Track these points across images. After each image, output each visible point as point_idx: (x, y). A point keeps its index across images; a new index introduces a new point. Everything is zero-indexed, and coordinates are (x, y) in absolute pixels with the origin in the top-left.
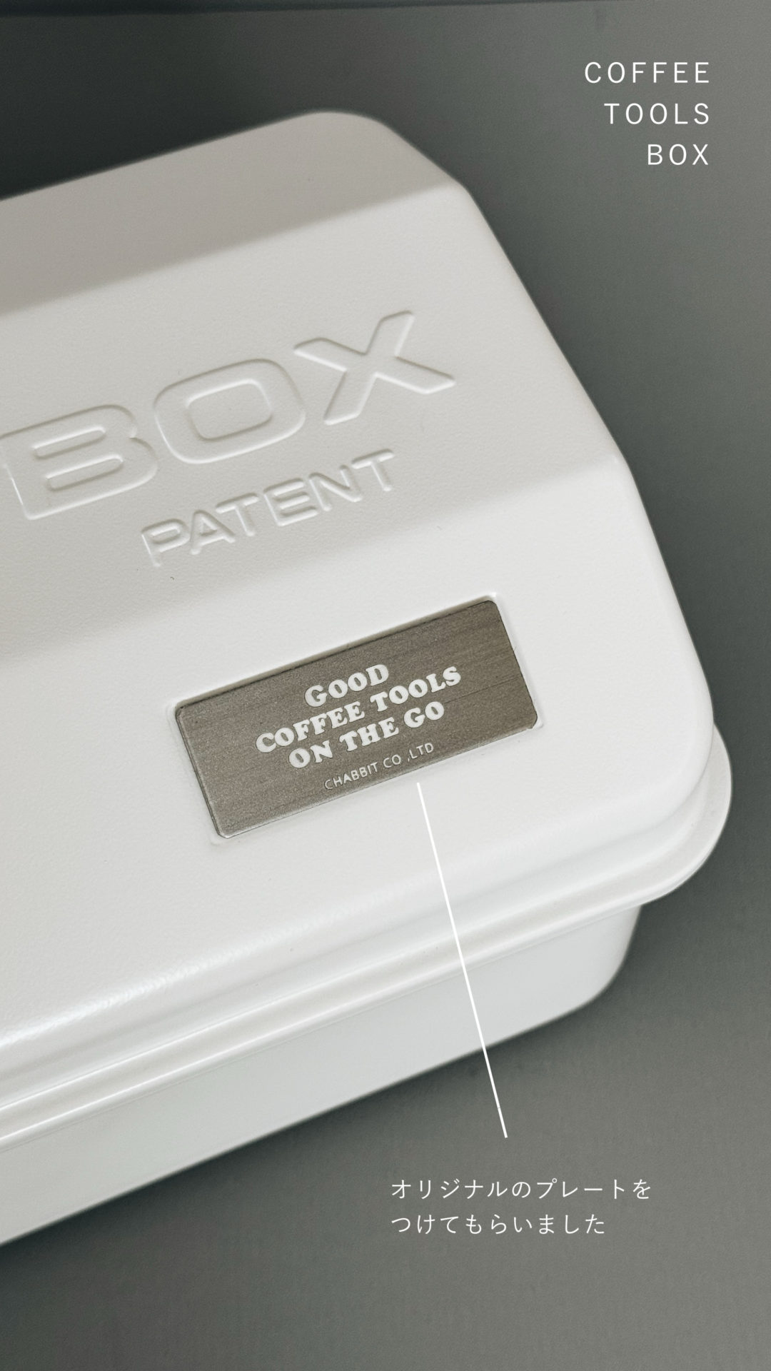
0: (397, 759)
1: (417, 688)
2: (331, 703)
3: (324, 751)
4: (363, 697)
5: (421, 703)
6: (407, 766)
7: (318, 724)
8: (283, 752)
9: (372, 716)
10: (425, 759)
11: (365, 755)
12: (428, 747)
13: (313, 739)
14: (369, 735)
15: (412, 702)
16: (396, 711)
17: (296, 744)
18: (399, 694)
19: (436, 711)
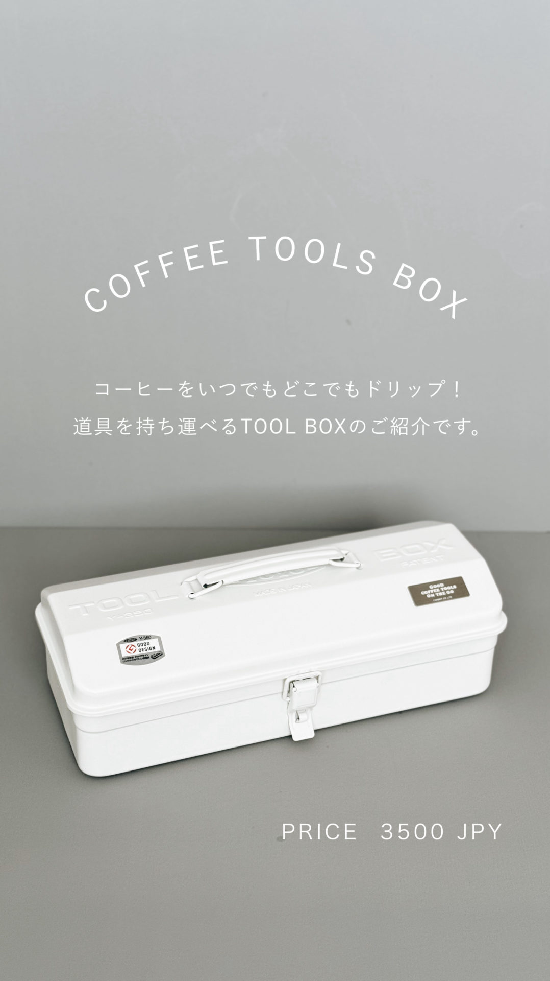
0: (445, 598)
1: (449, 588)
2: (434, 588)
3: (433, 595)
4: (440, 588)
5: (450, 590)
6: (447, 600)
7: (432, 591)
8: (426, 595)
9: (441, 591)
10: (450, 599)
11: (440, 597)
12: (451, 597)
13: (431, 593)
14: (441, 594)
15: (448, 590)
16: (445, 591)
17: (428, 594)
18: (446, 588)
19: (452, 592)
